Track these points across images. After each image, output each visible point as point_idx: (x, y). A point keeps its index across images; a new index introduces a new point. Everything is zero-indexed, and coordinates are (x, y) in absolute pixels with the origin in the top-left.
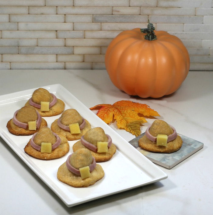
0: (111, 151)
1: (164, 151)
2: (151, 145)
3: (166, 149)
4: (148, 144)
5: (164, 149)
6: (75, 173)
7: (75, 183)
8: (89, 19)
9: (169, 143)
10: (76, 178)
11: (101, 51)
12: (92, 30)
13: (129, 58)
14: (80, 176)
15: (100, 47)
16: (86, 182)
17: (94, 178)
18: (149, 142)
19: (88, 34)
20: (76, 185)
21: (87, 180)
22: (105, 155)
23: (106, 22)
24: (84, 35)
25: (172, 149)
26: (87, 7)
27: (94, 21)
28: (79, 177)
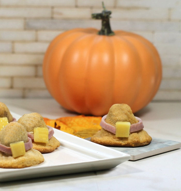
0: (53, 144)
1: (126, 143)
2: (107, 137)
3: (129, 141)
4: (104, 137)
5: (126, 141)
6: (4, 152)
7: (4, 162)
8: (19, 24)
9: (133, 134)
10: (6, 158)
11: (36, 71)
12: (24, 41)
13: (76, 57)
14: (11, 155)
15: (36, 66)
16: (20, 161)
17: (30, 158)
18: (105, 134)
19: (19, 47)
20: (6, 164)
21: (20, 159)
22: (45, 146)
23: (44, 29)
24: (13, 48)
25: (136, 141)
26: (17, 6)
27: (27, 27)
28: (10, 157)
